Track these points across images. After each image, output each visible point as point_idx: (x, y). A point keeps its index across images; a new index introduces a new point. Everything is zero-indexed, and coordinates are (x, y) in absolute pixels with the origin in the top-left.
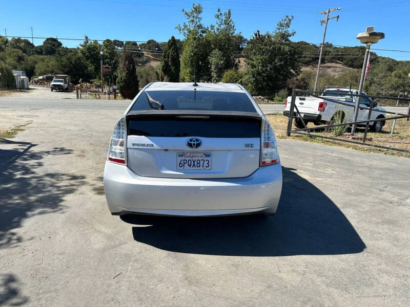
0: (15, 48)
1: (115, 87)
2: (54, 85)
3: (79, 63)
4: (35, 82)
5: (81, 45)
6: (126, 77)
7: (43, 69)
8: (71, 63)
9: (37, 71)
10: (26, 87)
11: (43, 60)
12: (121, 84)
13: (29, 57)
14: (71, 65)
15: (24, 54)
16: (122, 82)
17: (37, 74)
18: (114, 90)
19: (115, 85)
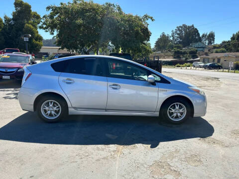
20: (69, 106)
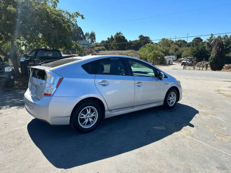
0: (176, 45)
1: (207, 63)
2: (183, 62)
3: (203, 50)
4: (179, 61)
5: (208, 40)
6: (215, 56)
7: (185, 54)
8: (198, 50)
9: (183, 55)
10: (171, 63)
11: (187, 50)
12: (211, 61)
13: (181, 49)
14: (198, 51)
15: (179, 48)
16: (212, 59)
17: (182, 57)
18: (207, 65)
19: (208, 61)
20: (106, 110)
